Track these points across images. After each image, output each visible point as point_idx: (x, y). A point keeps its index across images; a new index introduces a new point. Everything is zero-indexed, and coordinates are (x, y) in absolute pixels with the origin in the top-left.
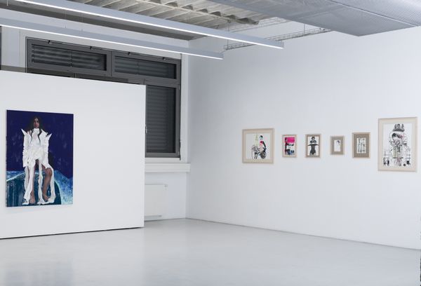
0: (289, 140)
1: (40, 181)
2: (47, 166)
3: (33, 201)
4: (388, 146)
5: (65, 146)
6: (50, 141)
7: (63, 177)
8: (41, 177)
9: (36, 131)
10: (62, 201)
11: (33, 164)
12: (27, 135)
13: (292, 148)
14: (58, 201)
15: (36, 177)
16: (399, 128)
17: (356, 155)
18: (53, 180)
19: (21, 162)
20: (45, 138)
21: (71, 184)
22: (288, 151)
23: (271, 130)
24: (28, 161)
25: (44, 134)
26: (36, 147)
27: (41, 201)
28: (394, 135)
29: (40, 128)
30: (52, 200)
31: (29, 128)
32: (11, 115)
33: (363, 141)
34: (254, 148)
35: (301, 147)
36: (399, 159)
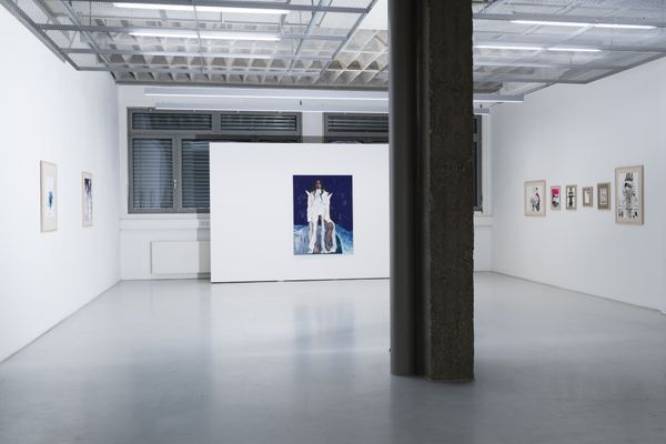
0: (555, 192)
1: (323, 234)
2: (329, 220)
3: (317, 250)
4: (622, 197)
5: (345, 203)
6: (331, 200)
7: (344, 230)
8: (324, 230)
9: (319, 191)
10: (343, 251)
11: (317, 219)
12: (310, 196)
13: (557, 200)
14: (339, 251)
15: (319, 231)
16: (629, 178)
17: (600, 207)
18: (334, 233)
19: (306, 217)
20: (327, 197)
21: (351, 236)
22: (554, 202)
23: (544, 182)
24: (312, 217)
25: (325, 193)
26: (319, 204)
27: (324, 250)
28: (626, 185)
29: (322, 188)
30: (333, 250)
31: (313, 189)
32: (296, 178)
33: (604, 192)
34: (532, 201)
35: (563, 198)
36: (630, 210)
